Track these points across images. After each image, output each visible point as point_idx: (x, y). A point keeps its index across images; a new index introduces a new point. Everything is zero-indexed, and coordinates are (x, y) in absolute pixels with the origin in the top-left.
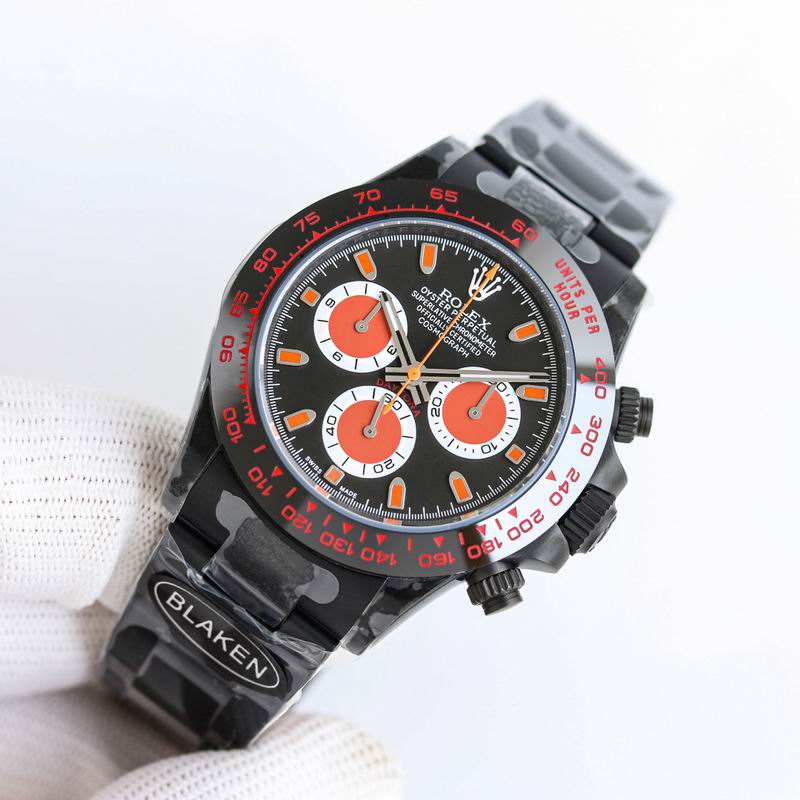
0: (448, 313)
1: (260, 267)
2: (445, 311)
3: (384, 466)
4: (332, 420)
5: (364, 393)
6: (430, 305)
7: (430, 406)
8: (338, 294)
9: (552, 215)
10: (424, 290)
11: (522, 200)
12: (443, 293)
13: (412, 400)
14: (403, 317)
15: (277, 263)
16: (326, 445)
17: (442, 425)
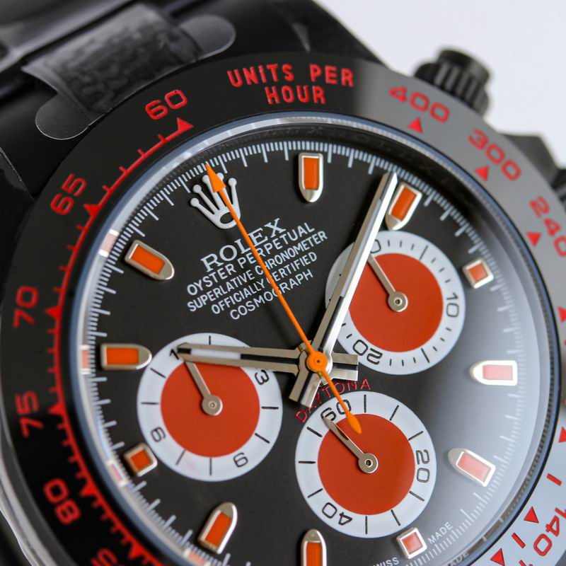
0: (240, 271)
1: (69, 513)
2: (234, 275)
3: (422, 465)
4: (330, 510)
5: (308, 446)
6: (218, 292)
7: (363, 360)
8: (150, 417)
9: (135, 56)
10: (192, 290)
11: (100, 87)
12: (208, 265)
13: (345, 382)
14: (220, 339)
15: (75, 487)
16: (361, 534)
17: (397, 356)
